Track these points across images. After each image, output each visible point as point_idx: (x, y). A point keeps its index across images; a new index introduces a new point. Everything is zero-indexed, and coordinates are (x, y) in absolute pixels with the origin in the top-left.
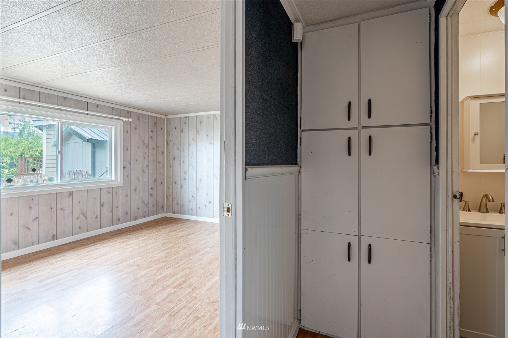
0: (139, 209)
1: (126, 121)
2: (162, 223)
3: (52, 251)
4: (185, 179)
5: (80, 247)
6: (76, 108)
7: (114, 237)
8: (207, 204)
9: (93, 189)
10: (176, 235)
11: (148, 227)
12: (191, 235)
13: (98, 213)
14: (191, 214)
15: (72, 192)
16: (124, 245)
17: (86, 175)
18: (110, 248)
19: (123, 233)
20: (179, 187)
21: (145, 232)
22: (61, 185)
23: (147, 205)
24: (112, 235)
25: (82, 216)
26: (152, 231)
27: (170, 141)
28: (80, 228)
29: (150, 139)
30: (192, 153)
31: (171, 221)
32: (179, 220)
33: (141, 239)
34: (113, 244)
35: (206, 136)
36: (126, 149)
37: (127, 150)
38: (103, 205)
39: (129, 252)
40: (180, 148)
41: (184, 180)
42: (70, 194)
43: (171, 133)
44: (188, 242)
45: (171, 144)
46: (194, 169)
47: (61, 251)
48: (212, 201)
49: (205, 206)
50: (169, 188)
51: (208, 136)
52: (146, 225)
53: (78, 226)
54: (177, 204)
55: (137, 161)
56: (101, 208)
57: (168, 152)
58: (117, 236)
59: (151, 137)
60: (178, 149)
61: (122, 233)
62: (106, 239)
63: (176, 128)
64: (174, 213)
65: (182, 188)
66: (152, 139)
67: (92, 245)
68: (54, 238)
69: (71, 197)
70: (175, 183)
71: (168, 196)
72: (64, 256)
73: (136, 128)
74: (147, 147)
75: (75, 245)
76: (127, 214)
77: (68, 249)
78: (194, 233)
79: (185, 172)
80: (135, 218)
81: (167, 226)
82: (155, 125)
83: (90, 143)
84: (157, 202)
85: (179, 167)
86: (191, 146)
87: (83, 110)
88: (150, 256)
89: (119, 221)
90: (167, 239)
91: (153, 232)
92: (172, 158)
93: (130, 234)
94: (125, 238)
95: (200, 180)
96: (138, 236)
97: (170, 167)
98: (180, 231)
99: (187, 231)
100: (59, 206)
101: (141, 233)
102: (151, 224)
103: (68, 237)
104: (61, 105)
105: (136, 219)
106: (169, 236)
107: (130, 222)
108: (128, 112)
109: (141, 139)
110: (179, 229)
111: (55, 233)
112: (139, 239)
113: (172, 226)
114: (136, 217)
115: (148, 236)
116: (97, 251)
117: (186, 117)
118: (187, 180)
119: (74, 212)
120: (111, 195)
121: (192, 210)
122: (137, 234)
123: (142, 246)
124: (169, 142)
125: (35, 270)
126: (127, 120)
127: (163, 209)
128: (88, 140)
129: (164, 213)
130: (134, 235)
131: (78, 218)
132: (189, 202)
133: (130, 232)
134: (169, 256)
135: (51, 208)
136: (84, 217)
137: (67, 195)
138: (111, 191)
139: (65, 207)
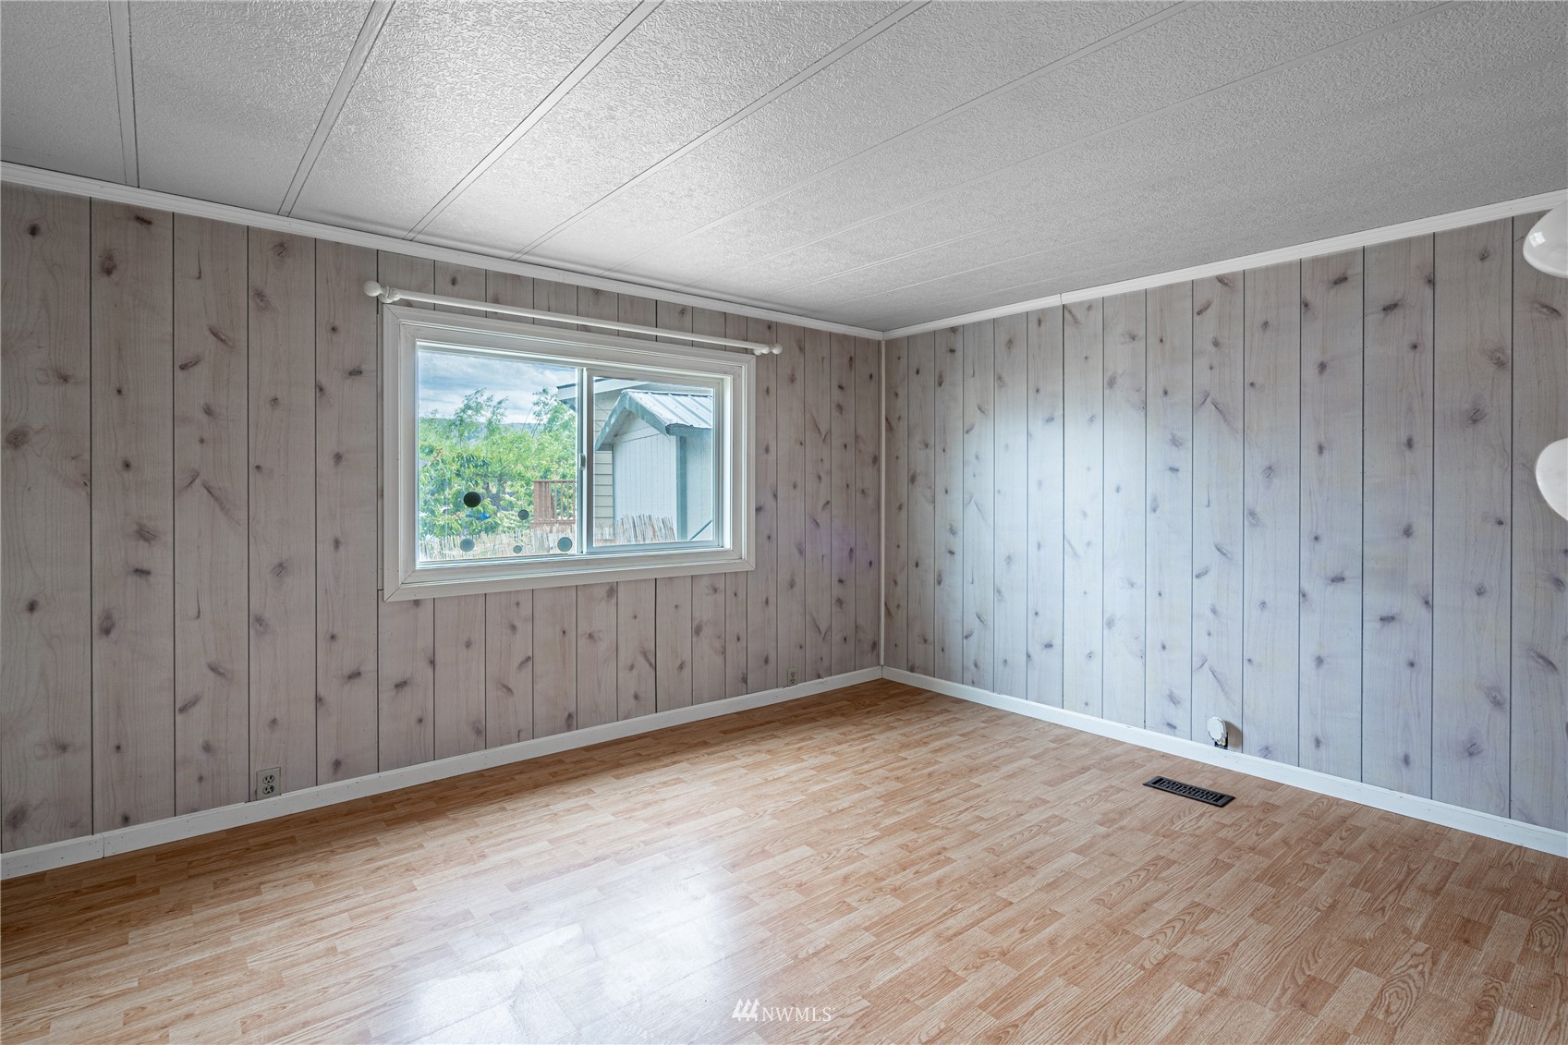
0: (801, 647)
1: (763, 354)
2: (876, 705)
3: (562, 767)
4: (952, 553)
5: (634, 763)
6: (626, 321)
7: (728, 741)
8: (1036, 650)
9: (671, 578)
10: (929, 764)
11: (830, 714)
12: (985, 772)
13: (686, 655)
14: (973, 683)
15: (616, 584)
16: (756, 777)
17: (663, 530)
18: (715, 783)
19: (756, 729)
20: (931, 579)
21: (822, 736)
22: (587, 562)
23: (825, 636)
24: (725, 732)
25: (641, 660)
26: (844, 734)
27: (899, 418)
28: (636, 697)
29: (835, 413)
30: (977, 457)
31: (905, 698)
32: (930, 698)
33: (813, 760)
34: (726, 770)
35: (1032, 392)
36: (763, 449)
37: (767, 450)
39: (774, 816)
40: (932, 442)
41: (948, 555)
42: (612, 590)
43: (903, 392)
44: (977, 807)
45: (901, 428)
46: (983, 518)
47: (584, 772)
48: (1054, 642)
49: (1029, 656)
50: (896, 582)
51: (1038, 391)
52: (825, 704)
53: (632, 692)
54: (922, 641)
55: (795, 487)
56: (695, 639)
57: (893, 458)
58: (737, 738)
59: (840, 408)
60: (927, 446)
61: (753, 727)
62: (705, 744)
63: (918, 372)
64: (912, 669)
65: (939, 583)
66: (841, 413)
67: (667, 761)
68: (570, 722)
69: (614, 600)
70: (917, 565)
71: (891, 610)
72: (590, 791)
73: (792, 379)
74: (826, 438)
75: (623, 755)
76: (766, 661)
77: (603, 767)
78: (993, 766)
79: (951, 526)
80: (790, 678)
81: (892, 718)
82: (851, 366)
83: (673, 439)
84: (856, 627)
85: (929, 508)
86: (975, 432)
87: (644, 325)
88: (842, 851)
89: (744, 684)
90: (897, 778)
91: (849, 738)
92: (904, 479)
93: (776, 737)
94: (760, 748)
95: (1009, 559)
96: (799, 749)
97: (900, 508)
98: (940, 750)
99: (965, 753)
100: (584, 628)
101: (811, 738)
102: (839, 704)
103: (605, 723)
104: (587, 315)
105: (793, 682)
106: (903, 763)
107: (776, 690)
108: (769, 327)
109: (808, 416)
110: (937, 739)
111: (573, 709)
112: (803, 760)
113: (909, 722)
114: (793, 674)
115: (833, 753)
116: (678, 789)
117: (953, 330)
118: (958, 557)
119: (622, 647)
120: (720, 597)
121: (976, 665)
122: (797, 737)
123: (814, 793)
124: (894, 423)
125: (511, 835)
126: (765, 351)
127: (875, 653)
128: (669, 430)
129: (879, 664)
130: (787, 740)
131: (632, 667)
132: (966, 637)
133: (777, 729)
134: (913, 863)
135: (564, 632)
136: (647, 665)
137: (602, 592)
138: (721, 586)
139: (599, 631)
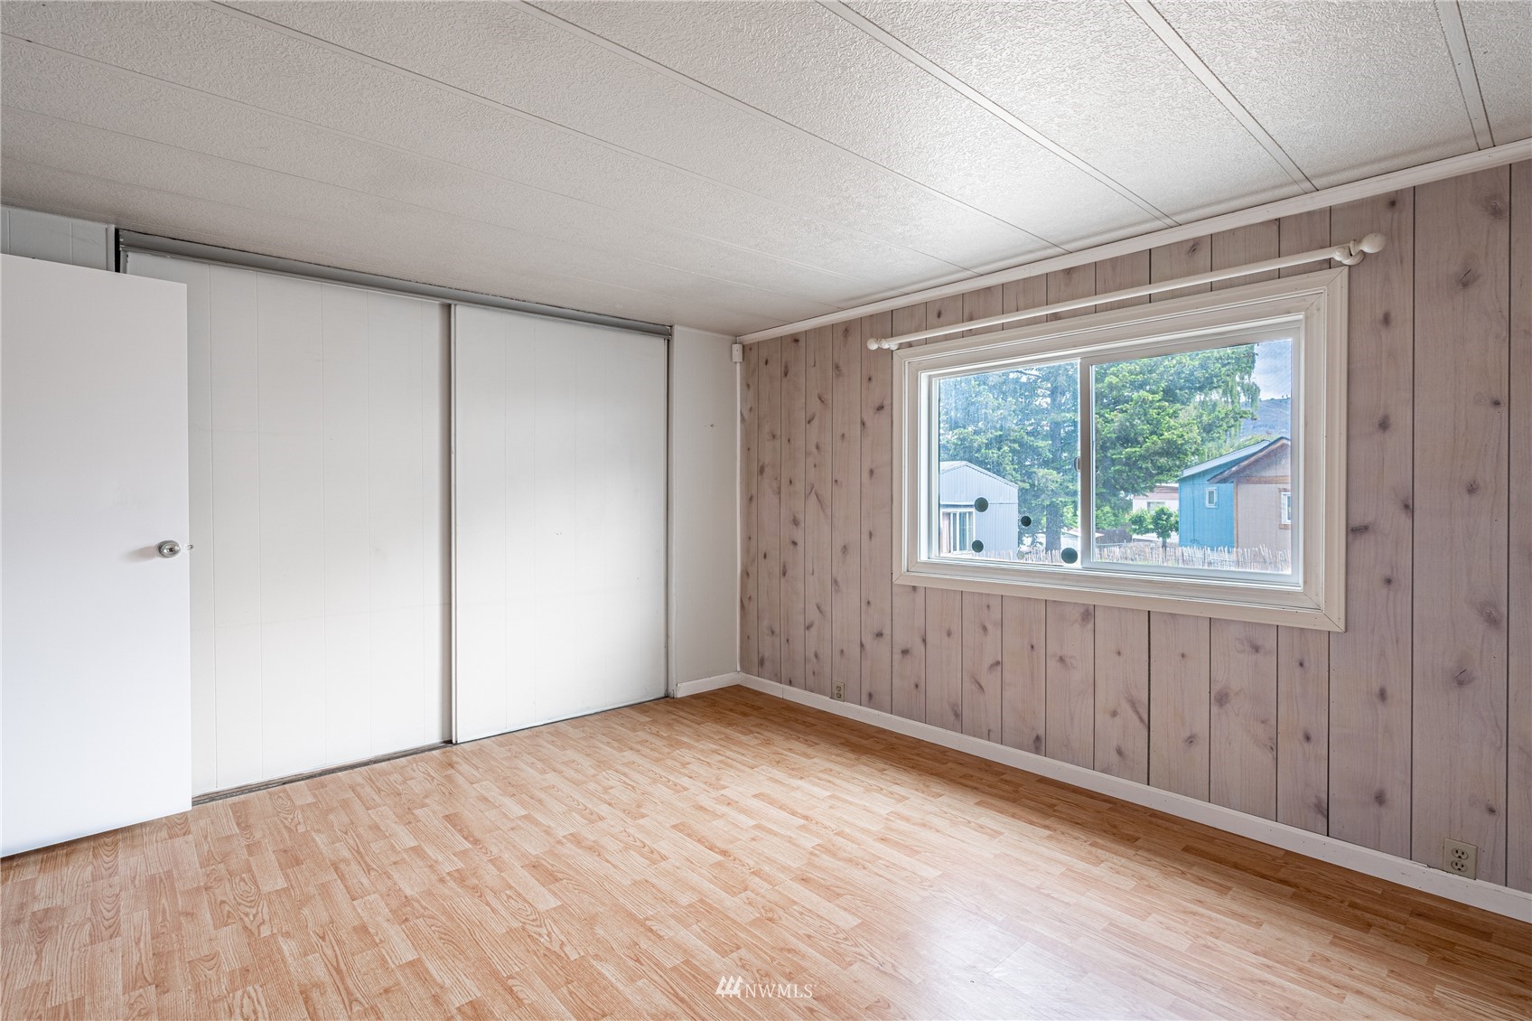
9: (1175, 614)
13: (1201, 727)
15: (1092, 607)
25: (1126, 709)
38: (1221, 699)
42: (1088, 614)
53: (1115, 744)
56: (1215, 709)
68: (1038, 745)
69: (1090, 626)
100: (1054, 648)
111: (1041, 732)
119: (1100, 683)
120: (1267, 662)
131: (1115, 714)
135: (1032, 647)
136: (1135, 717)
137: (1076, 613)
138: (1270, 644)
139: (1071, 657)
